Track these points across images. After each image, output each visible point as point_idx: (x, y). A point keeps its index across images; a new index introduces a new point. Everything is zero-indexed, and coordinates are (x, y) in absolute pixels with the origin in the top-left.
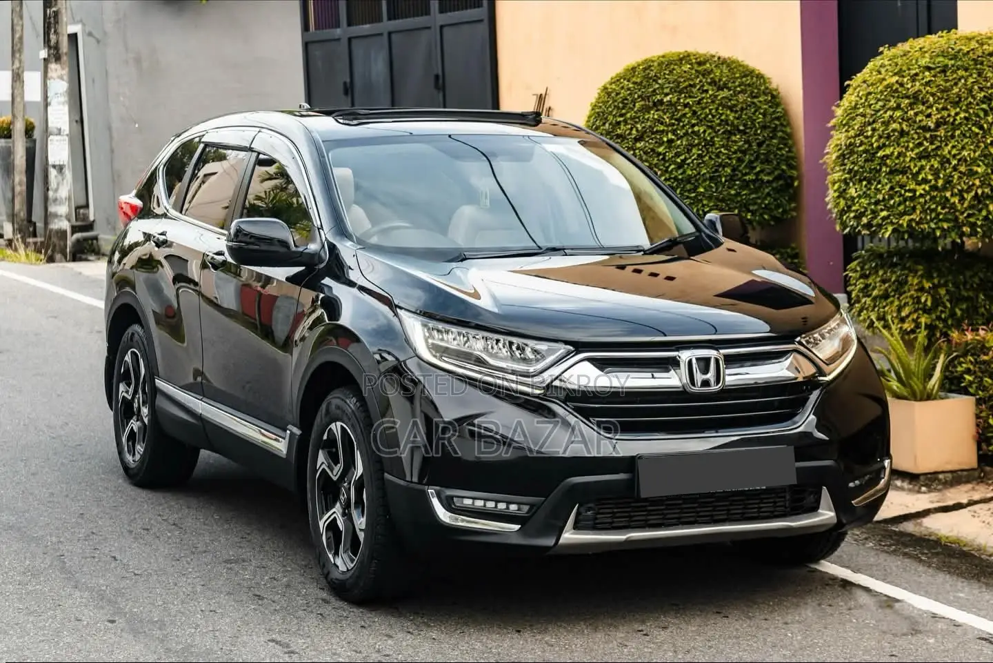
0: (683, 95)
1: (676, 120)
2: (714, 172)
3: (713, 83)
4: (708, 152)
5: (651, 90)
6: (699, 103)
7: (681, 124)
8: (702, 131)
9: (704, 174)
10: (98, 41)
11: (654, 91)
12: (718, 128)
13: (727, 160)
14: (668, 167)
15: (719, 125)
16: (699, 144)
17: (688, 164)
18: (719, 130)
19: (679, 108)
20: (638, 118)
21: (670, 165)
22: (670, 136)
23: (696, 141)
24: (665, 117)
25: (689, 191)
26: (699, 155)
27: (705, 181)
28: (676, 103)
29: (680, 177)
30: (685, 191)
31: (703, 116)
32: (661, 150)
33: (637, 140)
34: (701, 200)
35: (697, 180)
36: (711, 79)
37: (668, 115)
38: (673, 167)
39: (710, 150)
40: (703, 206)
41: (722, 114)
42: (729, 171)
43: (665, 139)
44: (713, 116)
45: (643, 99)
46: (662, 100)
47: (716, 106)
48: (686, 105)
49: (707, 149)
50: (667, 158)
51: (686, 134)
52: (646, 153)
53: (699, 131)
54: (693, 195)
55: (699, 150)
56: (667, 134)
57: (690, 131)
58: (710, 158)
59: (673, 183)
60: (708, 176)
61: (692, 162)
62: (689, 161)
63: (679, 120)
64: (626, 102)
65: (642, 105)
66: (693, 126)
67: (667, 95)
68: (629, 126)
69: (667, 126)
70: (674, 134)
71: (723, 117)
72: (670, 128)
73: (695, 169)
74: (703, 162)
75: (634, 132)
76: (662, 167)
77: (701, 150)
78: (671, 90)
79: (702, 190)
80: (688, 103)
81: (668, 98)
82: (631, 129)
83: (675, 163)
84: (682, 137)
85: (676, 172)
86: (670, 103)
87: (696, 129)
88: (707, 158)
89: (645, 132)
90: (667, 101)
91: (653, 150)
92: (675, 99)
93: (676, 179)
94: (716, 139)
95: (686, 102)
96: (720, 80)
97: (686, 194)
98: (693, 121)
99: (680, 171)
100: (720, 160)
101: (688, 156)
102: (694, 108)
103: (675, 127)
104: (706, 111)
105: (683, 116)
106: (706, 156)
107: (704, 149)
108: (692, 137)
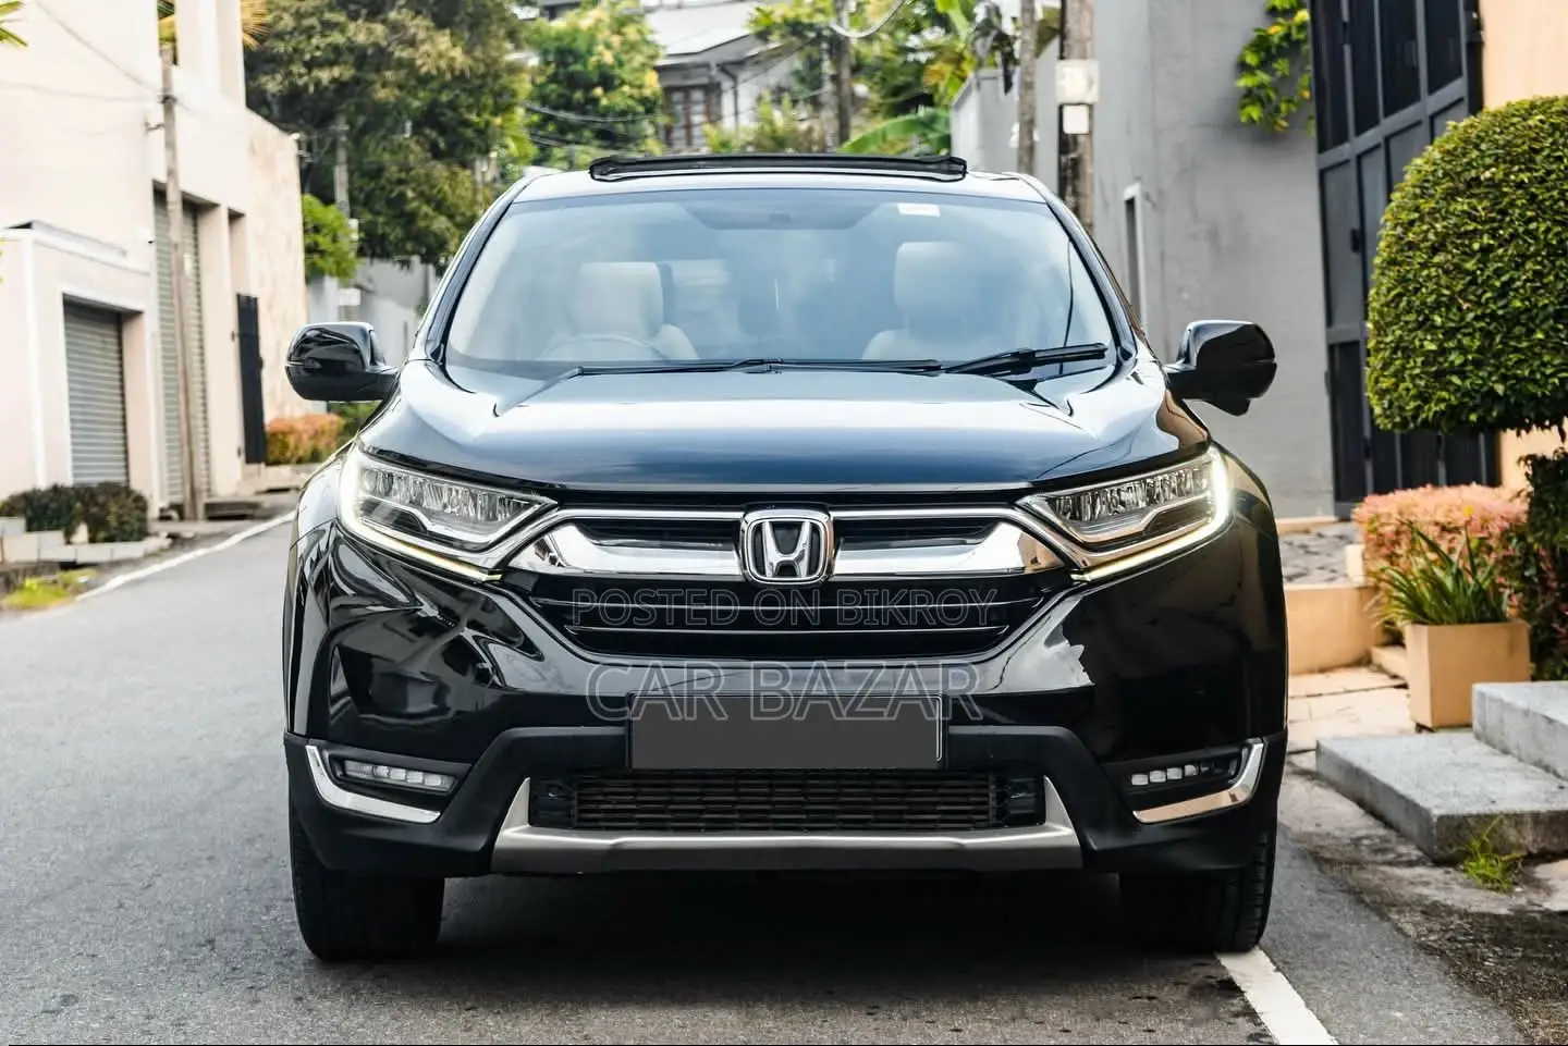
1: (1500, 211)
2: (1561, 304)
4: (1554, 268)
5: (1465, 160)
6: (1542, 181)
7: (1508, 219)
8: (1542, 229)
9: (1546, 306)
10: (1154, 206)
11: (1469, 163)
14: (1480, 297)
16: (1537, 253)
17: (1516, 290)
19: (1505, 189)
20: (1439, 211)
21: (1485, 292)
22: (1486, 240)
23: (1532, 249)
24: (1479, 208)
25: (1518, 339)
26: (1536, 273)
27: (1546, 319)
28: (1502, 181)
29: (1500, 312)
30: (1511, 339)
31: (1548, 203)
32: (1470, 265)
33: (1435, 250)
34: (1540, 356)
35: (1532, 319)
37: (1486, 203)
38: (1489, 295)
39: (1558, 263)
40: (1544, 365)
43: (1476, 246)
45: (1452, 180)
46: (1477, 179)
48: (1520, 185)
49: (1553, 262)
50: (1480, 281)
51: (1514, 236)
52: (1446, 272)
53: (1537, 229)
54: (1524, 344)
55: (1536, 263)
56: (1482, 237)
57: (1521, 230)
58: (1557, 277)
59: (1489, 324)
60: (1551, 309)
61: (1523, 287)
62: (1518, 284)
63: (1504, 213)
64: (1426, 185)
65: (1447, 189)
66: (1531, 220)
67: (1487, 168)
68: (1425, 227)
69: (1483, 223)
70: (1493, 237)
72: (1487, 227)
73: (1528, 299)
74: (1544, 286)
75: (1431, 236)
76: (1472, 297)
77: (1540, 263)
78: (1496, 160)
79: (1540, 336)
80: (1522, 181)
81: (1488, 174)
82: (1427, 231)
83: (1492, 288)
84: (1508, 242)
85: (1495, 303)
86: (1493, 184)
87: (1533, 226)
88: (1551, 278)
89: (1448, 234)
90: (1487, 180)
91: (1457, 267)
92: (1500, 175)
93: (1493, 316)
95: (1518, 180)
97: (1512, 343)
98: (1529, 214)
99: (1501, 303)
101: (1516, 275)
102: (1533, 190)
103: (1495, 225)
104: (1555, 193)
105: (1512, 204)
106: (1548, 274)
107: (1546, 262)
108: (1525, 241)
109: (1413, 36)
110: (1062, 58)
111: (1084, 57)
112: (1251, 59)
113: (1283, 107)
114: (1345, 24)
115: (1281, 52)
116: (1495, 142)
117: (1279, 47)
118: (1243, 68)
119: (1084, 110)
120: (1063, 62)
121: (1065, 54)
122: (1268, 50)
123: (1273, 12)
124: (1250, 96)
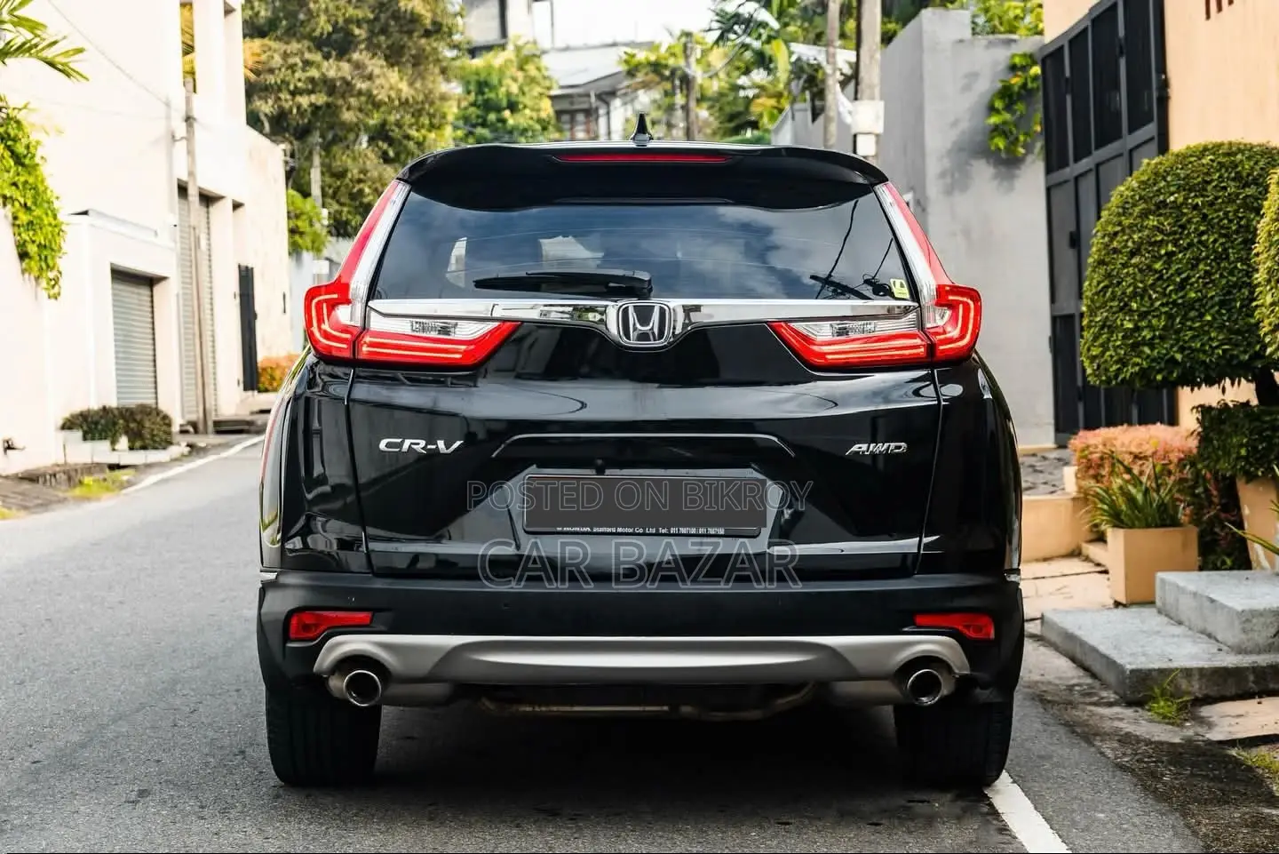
0: (1192, 194)
1: (1181, 226)
2: (1224, 295)
3: (1238, 177)
4: (1219, 268)
5: (1155, 188)
6: (1212, 204)
7: (1186, 232)
8: (1211, 240)
9: (1212, 297)
10: (923, 210)
11: (1159, 190)
12: (1235, 236)
13: (1245, 279)
14: (1165, 289)
15: (1237, 232)
16: (1207, 257)
17: (1192, 284)
18: (1236, 239)
19: (1185, 211)
20: (1136, 225)
21: (1168, 286)
22: (1170, 248)
23: (1204, 254)
24: (1166, 224)
25: (1193, 320)
26: (1206, 272)
27: (1212, 307)
28: (1182, 204)
29: (1180, 301)
30: (1188, 320)
31: (1216, 221)
32: (1158, 266)
33: (1132, 254)
34: (1208, 333)
35: (1204, 306)
36: (1236, 173)
37: (1170, 220)
38: (1171, 288)
39: (1222, 265)
40: (1211, 339)
41: (1241, 218)
42: (1247, 293)
43: (1163, 252)
44: (1231, 221)
45: (1146, 202)
46: (1164, 201)
47: (1235, 207)
48: (1195, 207)
49: (1219, 264)
50: (1165, 277)
51: (1190, 245)
52: (1141, 271)
53: (1208, 240)
54: (1197, 325)
55: (1206, 265)
56: (1167, 245)
57: (1196, 240)
58: (1222, 276)
59: (1171, 309)
60: (1217, 299)
61: (1197, 282)
62: (1193, 280)
63: (1183, 227)
64: (1127, 206)
65: (1142, 209)
66: (1203, 233)
67: (1172, 194)
68: (1125, 238)
69: (1168, 235)
70: (1175, 245)
71: (1242, 223)
72: (1171, 238)
73: (1201, 291)
74: (1212, 281)
75: (1130, 244)
76: (1158, 289)
77: (1210, 265)
78: (1178, 188)
79: (1209, 318)
80: (1197, 204)
81: (1172, 198)
82: (1127, 241)
83: (1174, 283)
84: (1186, 249)
85: (1176, 294)
86: (1175, 204)
87: (1204, 238)
88: (1217, 276)
89: (1142, 243)
90: (1171, 203)
91: (1149, 267)
92: (1181, 200)
93: (1174, 303)
94: (1230, 251)
95: (1194, 203)
96: (1248, 175)
97: (1189, 323)
98: (1202, 228)
99: (1181, 294)
100: (1235, 279)
101: (1192, 274)
102: (1205, 211)
103: (1177, 236)
104: (1221, 214)
105: (1189, 221)
106: (1216, 273)
107: (1214, 264)
108: (1198, 249)
109: (1117, 87)
110: (856, 99)
111: (872, 98)
112: (999, 104)
113: (1022, 138)
114: (1067, 79)
115: (1020, 97)
116: (1178, 175)
117: (1019, 93)
118: (992, 109)
119: (872, 139)
120: (857, 102)
121: (859, 96)
122: (1010, 96)
123: (1013, 68)
124: (997, 130)
